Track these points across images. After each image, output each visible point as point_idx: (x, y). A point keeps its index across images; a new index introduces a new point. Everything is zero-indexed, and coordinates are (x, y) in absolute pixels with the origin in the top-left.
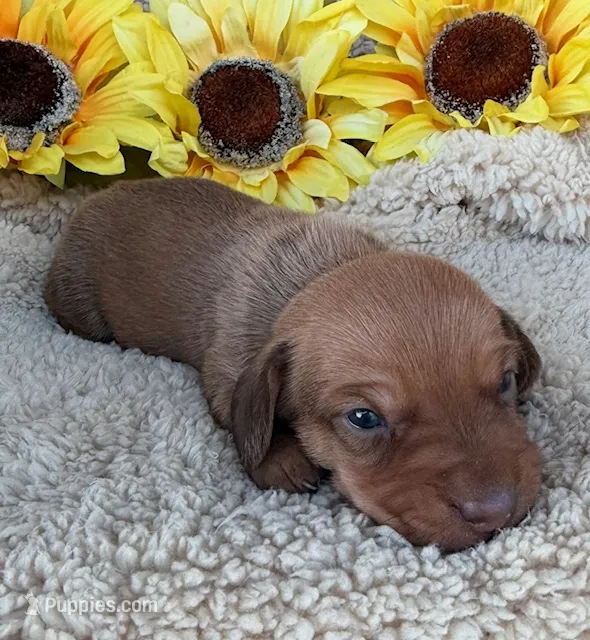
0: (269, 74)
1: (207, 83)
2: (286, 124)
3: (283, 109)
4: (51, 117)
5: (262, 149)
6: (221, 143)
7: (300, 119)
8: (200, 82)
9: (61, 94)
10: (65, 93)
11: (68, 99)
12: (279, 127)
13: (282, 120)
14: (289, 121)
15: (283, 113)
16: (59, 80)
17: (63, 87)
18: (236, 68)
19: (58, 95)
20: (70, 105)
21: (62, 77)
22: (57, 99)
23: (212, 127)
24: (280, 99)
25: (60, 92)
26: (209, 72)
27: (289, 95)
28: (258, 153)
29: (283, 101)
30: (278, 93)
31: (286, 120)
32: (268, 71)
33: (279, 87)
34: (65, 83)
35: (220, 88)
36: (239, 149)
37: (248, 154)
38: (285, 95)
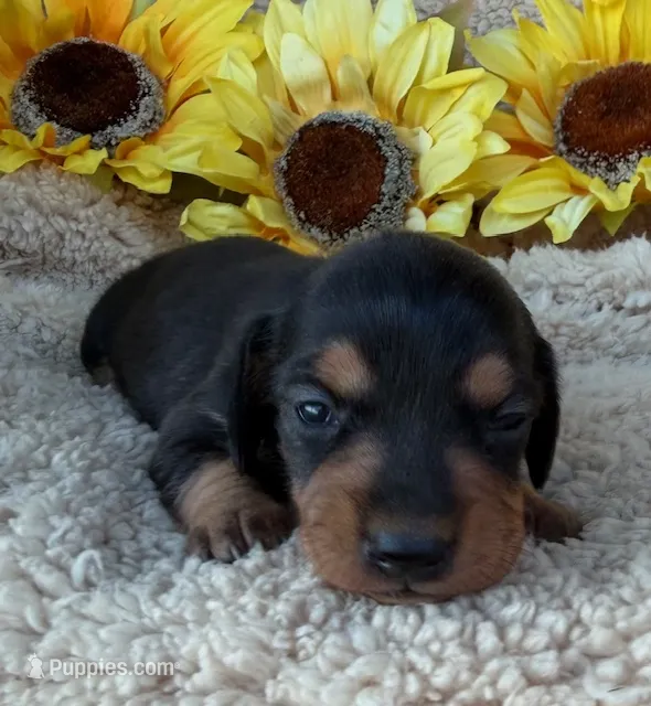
0: (380, 142)
1: (305, 138)
2: (385, 209)
3: (384, 189)
4: (117, 129)
5: (348, 232)
6: (302, 215)
7: (405, 205)
8: (297, 135)
9: (138, 108)
10: (142, 108)
11: (143, 115)
12: (374, 210)
13: (379, 202)
14: (388, 205)
15: (384, 195)
16: (141, 92)
17: (143, 102)
18: (344, 127)
19: (134, 108)
20: (144, 122)
21: (146, 90)
22: (130, 112)
23: (297, 194)
24: (384, 176)
25: (137, 106)
26: (311, 124)
27: (397, 172)
28: (342, 237)
29: (387, 179)
30: (384, 167)
31: (386, 203)
32: (380, 137)
33: (387, 161)
34: (147, 98)
35: (319, 147)
36: (322, 227)
37: (331, 234)
38: (391, 171)
